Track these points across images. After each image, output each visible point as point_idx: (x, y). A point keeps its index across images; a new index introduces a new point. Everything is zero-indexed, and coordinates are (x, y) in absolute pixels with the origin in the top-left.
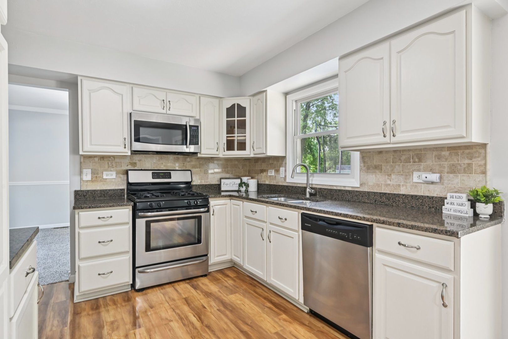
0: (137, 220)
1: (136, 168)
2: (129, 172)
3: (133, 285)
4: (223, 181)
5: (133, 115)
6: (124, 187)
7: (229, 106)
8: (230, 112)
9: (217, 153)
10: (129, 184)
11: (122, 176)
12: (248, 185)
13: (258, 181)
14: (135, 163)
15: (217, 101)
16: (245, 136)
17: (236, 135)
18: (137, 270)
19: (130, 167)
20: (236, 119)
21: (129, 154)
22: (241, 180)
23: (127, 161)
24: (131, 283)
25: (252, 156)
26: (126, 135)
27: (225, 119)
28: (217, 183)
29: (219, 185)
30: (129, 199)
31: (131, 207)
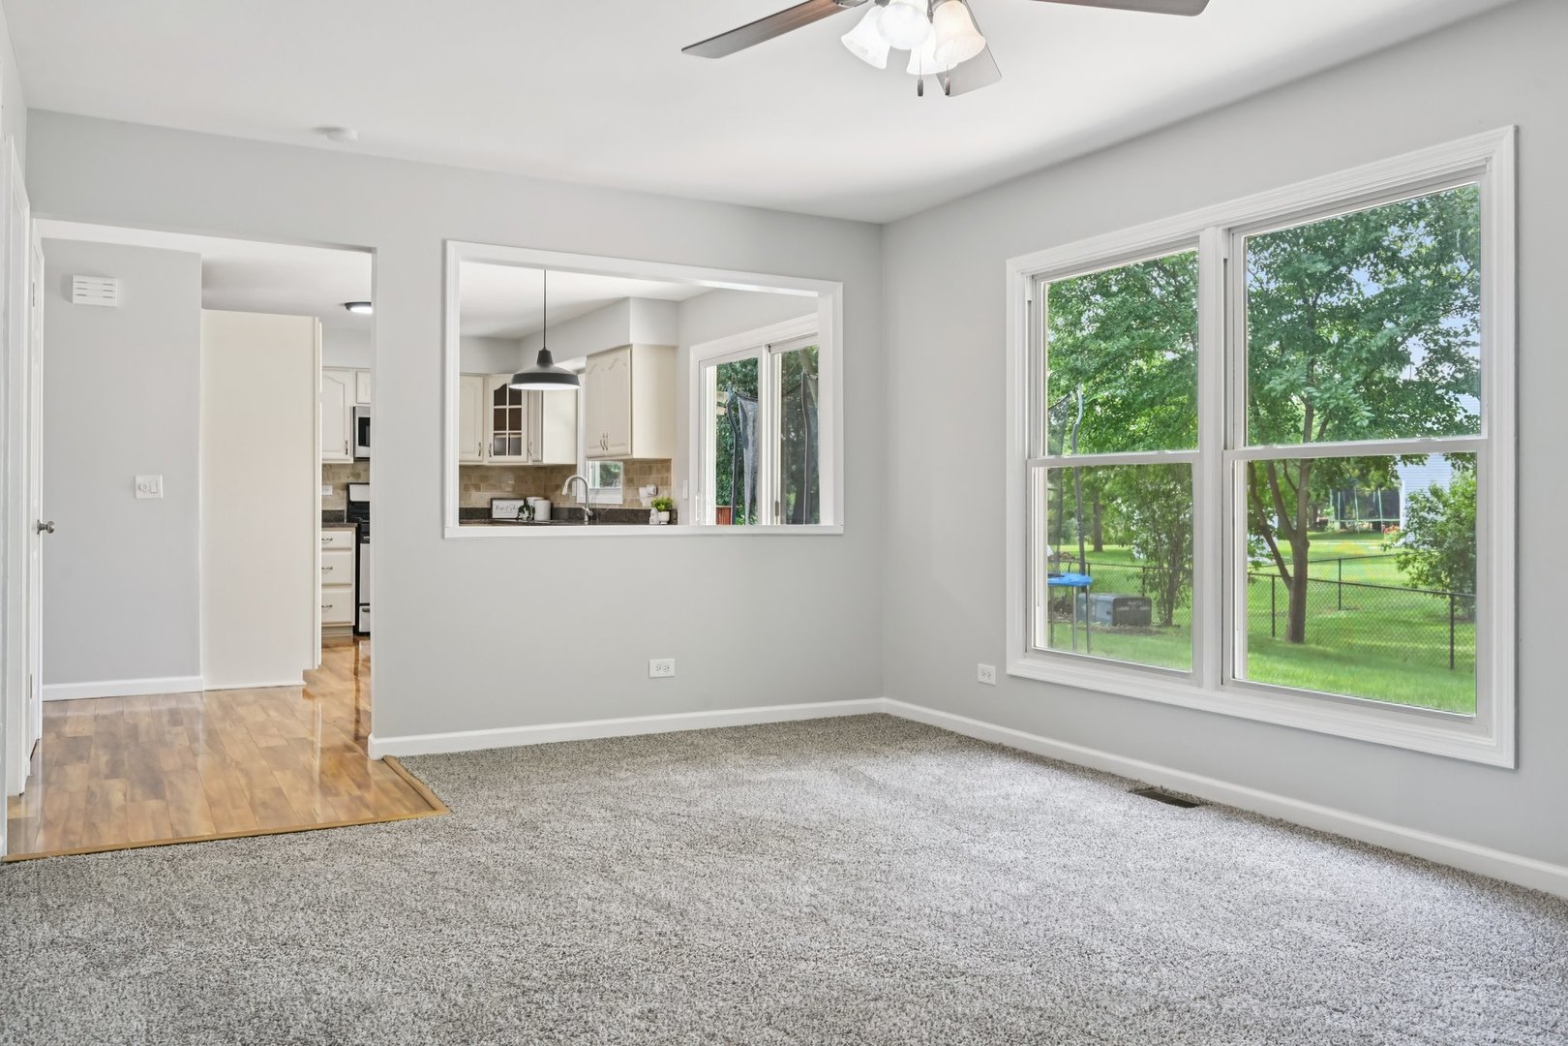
0: (361, 545)
1: (360, 481)
2: (351, 486)
3: (356, 628)
4: (494, 502)
5: (357, 409)
6: (343, 507)
7: (498, 387)
8: (500, 395)
9: (480, 458)
10: (350, 503)
11: (341, 492)
12: (534, 509)
13: (552, 504)
14: (359, 474)
15: (480, 379)
16: (520, 434)
17: (507, 431)
18: (361, 608)
19: (351, 480)
20: (508, 407)
21: (352, 462)
22: (526, 502)
23: (348, 471)
24: (354, 624)
25: (530, 463)
26: (349, 437)
27: (491, 407)
28: (486, 506)
29: (489, 511)
30: (350, 520)
31: (354, 530)
